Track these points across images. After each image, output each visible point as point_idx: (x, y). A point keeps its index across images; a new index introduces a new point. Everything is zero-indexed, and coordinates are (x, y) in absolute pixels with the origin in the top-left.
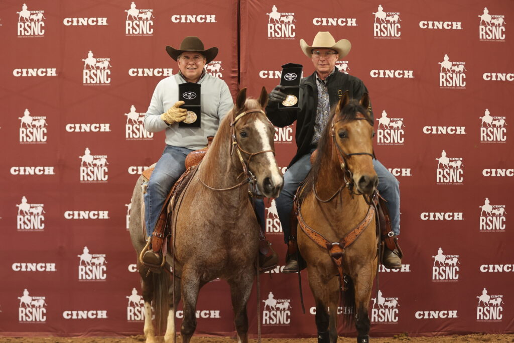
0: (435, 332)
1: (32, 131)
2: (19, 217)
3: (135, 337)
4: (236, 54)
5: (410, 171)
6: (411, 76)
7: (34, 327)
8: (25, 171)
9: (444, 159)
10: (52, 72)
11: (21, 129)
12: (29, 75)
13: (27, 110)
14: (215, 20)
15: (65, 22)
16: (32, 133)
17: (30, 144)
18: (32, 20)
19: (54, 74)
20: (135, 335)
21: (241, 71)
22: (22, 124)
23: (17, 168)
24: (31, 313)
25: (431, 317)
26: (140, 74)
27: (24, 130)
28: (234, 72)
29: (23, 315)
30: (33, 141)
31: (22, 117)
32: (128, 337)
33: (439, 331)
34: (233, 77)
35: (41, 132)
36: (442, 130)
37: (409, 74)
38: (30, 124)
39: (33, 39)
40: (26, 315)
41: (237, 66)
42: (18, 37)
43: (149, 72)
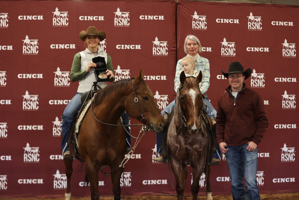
0: (283, 190)
1: (61, 80)
2: (54, 129)
4: (175, 38)
5: (269, 102)
6: (268, 51)
8: (57, 102)
9: (286, 96)
10: (73, 46)
11: (55, 79)
12: (60, 48)
13: (58, 68)
14: (164, 18)
15: (80, 18)
16: (61, 81)
17: (60, 87)
18: (61, 17)
19: (74, 48)
21: (178, 47)
22: (55, 76)
23: (53, 101)
24: (61, 184)
25: (281, 182)
26: (123, 48)
27: (57, 79)
28: (174, 47)
29: (56, 185)
30: (62, 85)
31: (55, 72)
33: (286, 189)
34: (174, 50)
35: (66, 80)
36: (285, 80)
37: (267, 50)
38: (60, 76)
39: (62, 28)
40: (58, 185)
41: (176, 44)
42: (53, 26)
43: (127, 47)
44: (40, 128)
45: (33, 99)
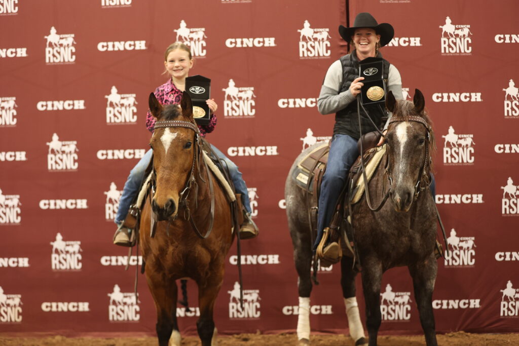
1: (120, 111)
2: (108, 205)
3: (238, 336)
7: (125, 327)
8: (113, 154)
10: (141, 45)
11: (108, 109)
12: (116, 49)
13: (114, 87)
16: (120, 113)
17: (118, 125)
19: (144, 47)
20: (238, 334)
22: (108, 103)
23: (104, 152)
24: (123, 311)
26: (239, 45)
27: (112, 109)
29: (114, 313)
30: (121, 122)
31: (108, 95)
32: (231, 337)
34: (342, 46)
35: (130, 111)
38: (118, 103)
39: (120, 10)
40: (118, 313)
42: (103, 7)
43: (248, 42)
44: (82, 204)
45: (66, 149)
